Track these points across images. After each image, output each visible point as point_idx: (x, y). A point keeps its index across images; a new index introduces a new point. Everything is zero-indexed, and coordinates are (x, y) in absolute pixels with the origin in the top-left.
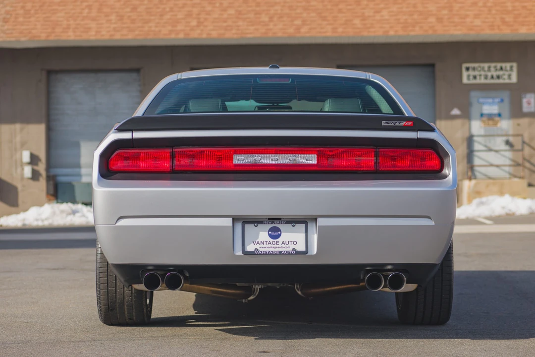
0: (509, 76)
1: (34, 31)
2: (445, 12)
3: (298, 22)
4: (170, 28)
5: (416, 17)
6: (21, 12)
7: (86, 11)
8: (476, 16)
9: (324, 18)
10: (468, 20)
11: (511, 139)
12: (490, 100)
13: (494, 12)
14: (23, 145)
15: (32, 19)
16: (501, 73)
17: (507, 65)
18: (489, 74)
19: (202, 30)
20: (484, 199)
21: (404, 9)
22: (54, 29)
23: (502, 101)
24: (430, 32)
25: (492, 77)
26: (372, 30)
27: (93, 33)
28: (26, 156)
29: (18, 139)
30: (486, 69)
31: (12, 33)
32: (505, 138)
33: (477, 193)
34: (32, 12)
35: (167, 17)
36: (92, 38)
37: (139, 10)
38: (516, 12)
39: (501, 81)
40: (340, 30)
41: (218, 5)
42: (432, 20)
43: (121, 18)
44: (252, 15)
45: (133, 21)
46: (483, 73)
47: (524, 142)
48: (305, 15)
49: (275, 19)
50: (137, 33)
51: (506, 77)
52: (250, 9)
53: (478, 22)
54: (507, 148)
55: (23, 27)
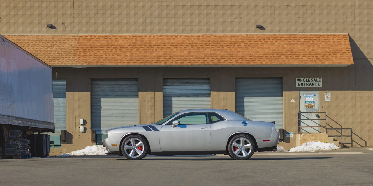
0: (318, 84)
1: (89, 60)
2: (289, 53)
3: (219, 57)
4: (157, 60)
5: (275, 55)
6: (82, 50)
7: (114, 50)
8: (304, 55)
9: (231, 56)
10: (300, 57)
11: (319, 114)
12: (310, 95)
13: (312, 54)
14: (80, 116)
15: (88, 54)
16: (315, 82)
17: (318, 78)
18: (309, 83)
19: (172, 61)
20: (308, 143)
21: (269, 52)
22: (99, 59)
23: (315, 95)
24: (283, 63)
25: (310, 84)
26: (254, 62)
27: (119, 62)
28: (81, 121)
29: (77, 113)
30: (307, 80)
31: (78, 61)
32: (316, 114)
33: (304, 140)
34: (87, 50)
35: (155, 54)
36: (119, 64)
37: (140, 50)
38: (323, 54)
39: (315, 86)
40: (239, 61)
41: (179, 48)
42: (283, 57)
43: (132, 54)
44: (196, 54)
45: (138, 56)
46: (305, 82)
47: (326, 116)
48: (222, 54)
49: (208, 56)
50: (141, 62)
51: (317, 84)
52: (195, 50)
53: (305, 58)
54: (317, 118)
55: (84, 58)
